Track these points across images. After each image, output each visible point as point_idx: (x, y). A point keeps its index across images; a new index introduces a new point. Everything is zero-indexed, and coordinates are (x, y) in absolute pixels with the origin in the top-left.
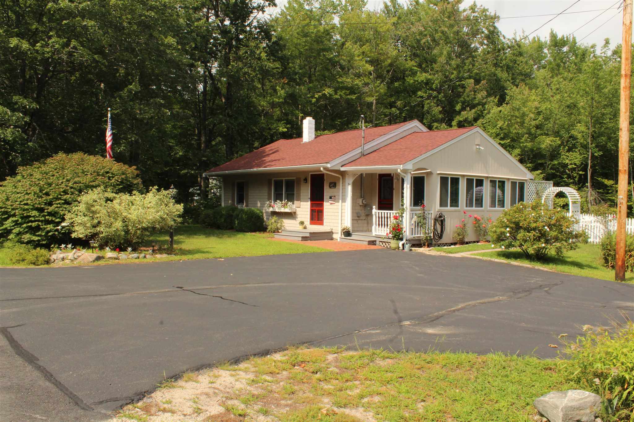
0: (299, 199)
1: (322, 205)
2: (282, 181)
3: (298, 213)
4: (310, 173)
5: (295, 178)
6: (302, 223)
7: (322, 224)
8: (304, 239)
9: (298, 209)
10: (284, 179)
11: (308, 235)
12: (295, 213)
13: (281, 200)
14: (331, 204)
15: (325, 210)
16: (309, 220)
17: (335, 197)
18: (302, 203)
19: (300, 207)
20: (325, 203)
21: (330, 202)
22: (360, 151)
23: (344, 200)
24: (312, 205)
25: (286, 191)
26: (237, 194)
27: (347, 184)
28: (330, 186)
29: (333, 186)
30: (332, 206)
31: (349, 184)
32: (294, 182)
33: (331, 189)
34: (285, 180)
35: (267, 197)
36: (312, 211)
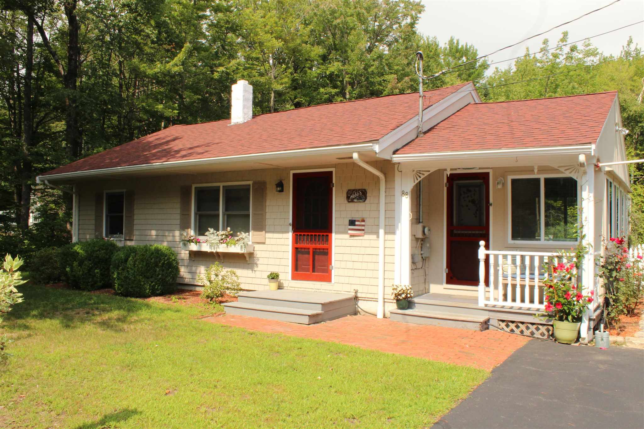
0: (260, 227)
1: (327, 239)
2: (216, 190)
3: (258, 254)
4: (292, 172)
5: (250, 183)
6: (274, 277)
7: (328, 279)
8: (315, 319)
9: (257, 247)
10: (221, 185)
11: (318, 310)
12: (251, 255)
13: (217, 229)
14: (352, 236)
15: (334, 250)
16: (289, 269)
17: (363, 221)
18: (269, 235)
19: (264, 243)
20: (334, 237)
21: (350, 232)
22: (416, 125)
23: (391, 230)
24: (296, 240)
25: (227, 209)
26: (107, 216)
27: (398, 192)
28: (348, 198)
29: (359, 198)
30: (356, 241)
31: (403, 193)
32: (248, 190)
33: (351, 204)
34: (223, 187)
35: (178, 222)
36: (297, 252)
